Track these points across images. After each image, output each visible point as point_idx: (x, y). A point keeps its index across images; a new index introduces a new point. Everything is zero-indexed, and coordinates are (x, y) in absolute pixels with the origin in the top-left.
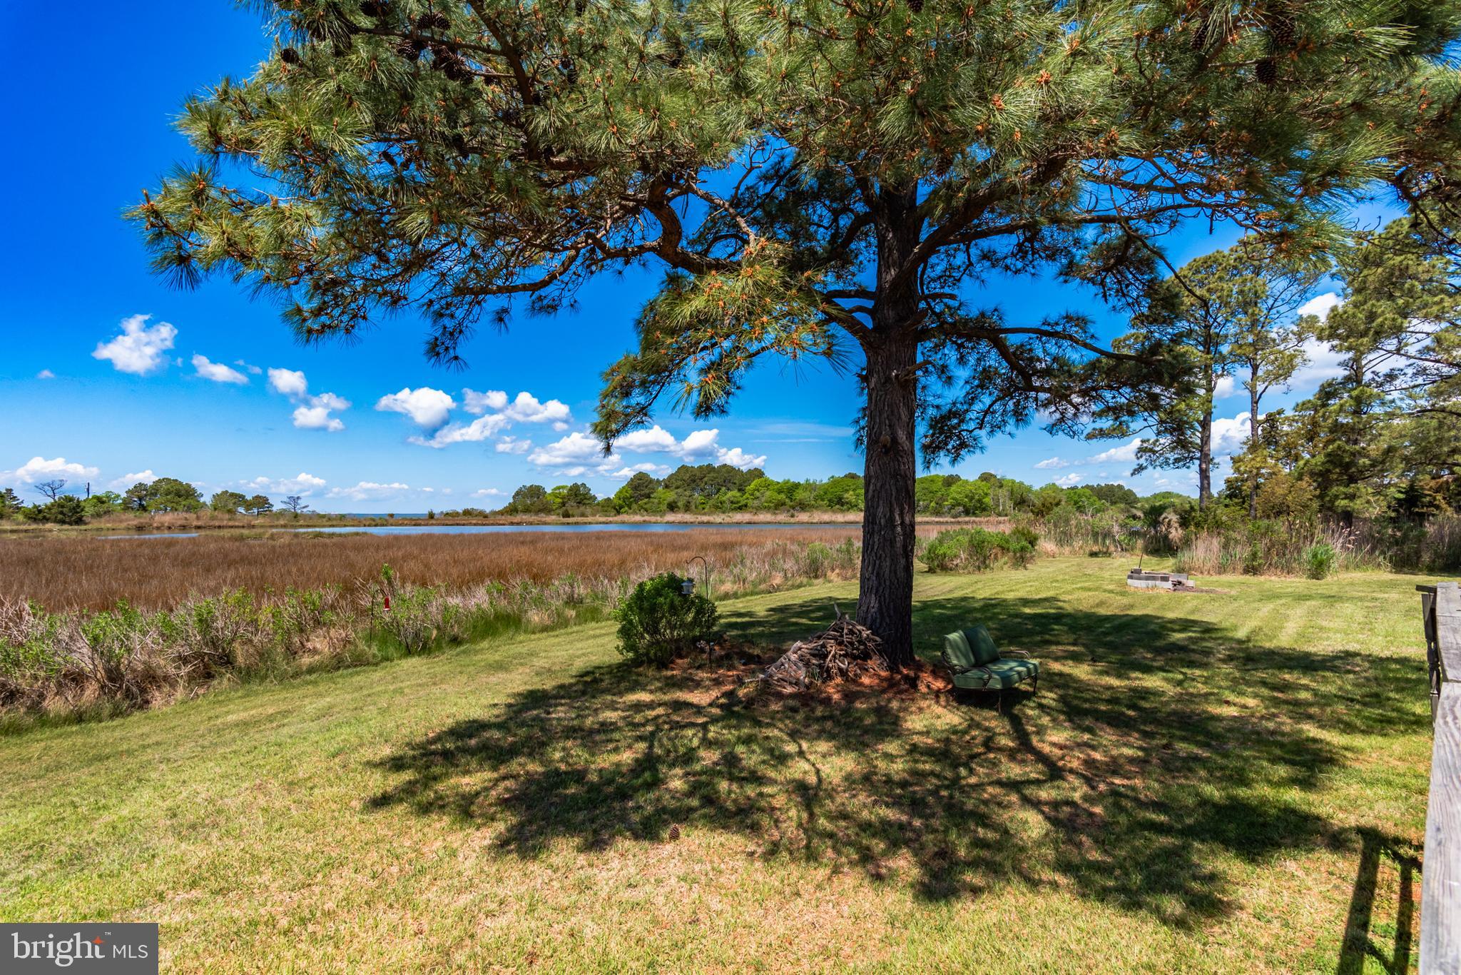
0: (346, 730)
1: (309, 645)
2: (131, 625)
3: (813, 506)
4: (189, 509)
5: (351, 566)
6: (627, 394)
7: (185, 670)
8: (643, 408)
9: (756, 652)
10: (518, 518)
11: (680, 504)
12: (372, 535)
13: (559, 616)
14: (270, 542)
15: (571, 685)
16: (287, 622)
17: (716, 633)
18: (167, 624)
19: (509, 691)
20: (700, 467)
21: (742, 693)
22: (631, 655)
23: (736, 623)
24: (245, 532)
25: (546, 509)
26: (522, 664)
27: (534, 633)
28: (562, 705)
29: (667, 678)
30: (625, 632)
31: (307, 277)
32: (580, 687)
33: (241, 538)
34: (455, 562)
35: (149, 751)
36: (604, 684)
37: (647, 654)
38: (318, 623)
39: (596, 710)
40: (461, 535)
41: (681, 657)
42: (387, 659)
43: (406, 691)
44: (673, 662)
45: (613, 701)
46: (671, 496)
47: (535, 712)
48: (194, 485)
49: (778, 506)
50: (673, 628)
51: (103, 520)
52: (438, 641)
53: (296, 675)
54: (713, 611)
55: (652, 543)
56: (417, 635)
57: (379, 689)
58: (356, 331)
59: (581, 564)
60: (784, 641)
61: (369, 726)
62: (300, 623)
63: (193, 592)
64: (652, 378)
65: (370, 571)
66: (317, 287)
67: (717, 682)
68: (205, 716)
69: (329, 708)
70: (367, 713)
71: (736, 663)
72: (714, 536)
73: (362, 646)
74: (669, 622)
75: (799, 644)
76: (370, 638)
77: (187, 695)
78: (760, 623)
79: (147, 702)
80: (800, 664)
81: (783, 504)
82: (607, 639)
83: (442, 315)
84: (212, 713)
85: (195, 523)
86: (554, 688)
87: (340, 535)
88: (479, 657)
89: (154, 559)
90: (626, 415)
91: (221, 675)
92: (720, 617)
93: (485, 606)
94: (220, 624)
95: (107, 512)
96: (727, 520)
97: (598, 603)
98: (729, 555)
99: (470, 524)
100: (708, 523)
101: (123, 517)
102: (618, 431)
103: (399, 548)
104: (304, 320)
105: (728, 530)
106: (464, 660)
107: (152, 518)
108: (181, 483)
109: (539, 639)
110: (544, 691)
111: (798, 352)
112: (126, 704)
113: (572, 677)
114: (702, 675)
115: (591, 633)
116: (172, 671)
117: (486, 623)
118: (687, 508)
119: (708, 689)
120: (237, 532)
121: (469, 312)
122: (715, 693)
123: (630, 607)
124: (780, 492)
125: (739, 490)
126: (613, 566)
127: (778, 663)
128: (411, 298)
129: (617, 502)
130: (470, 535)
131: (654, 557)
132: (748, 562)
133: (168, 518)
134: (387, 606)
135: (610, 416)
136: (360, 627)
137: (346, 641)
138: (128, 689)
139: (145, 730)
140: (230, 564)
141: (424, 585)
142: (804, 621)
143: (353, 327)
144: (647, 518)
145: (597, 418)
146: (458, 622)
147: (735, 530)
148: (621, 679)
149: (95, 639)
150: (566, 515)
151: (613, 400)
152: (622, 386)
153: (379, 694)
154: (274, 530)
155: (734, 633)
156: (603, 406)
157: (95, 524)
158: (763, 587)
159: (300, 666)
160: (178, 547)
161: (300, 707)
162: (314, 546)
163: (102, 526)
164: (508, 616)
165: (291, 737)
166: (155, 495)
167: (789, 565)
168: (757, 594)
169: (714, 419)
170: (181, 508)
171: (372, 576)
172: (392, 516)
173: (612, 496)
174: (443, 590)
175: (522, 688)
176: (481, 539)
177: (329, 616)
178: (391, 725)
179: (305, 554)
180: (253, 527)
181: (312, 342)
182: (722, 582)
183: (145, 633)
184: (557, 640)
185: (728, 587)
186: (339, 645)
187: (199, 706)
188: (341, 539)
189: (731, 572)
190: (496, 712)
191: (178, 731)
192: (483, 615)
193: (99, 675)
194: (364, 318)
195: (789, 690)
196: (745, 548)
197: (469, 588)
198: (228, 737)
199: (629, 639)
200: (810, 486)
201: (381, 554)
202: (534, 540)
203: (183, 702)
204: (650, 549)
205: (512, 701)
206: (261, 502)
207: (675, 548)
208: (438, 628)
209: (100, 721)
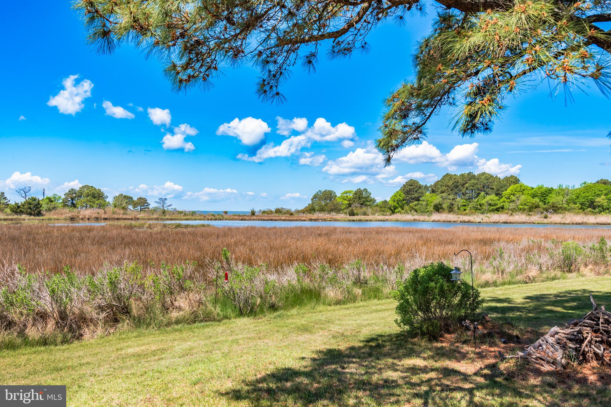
0: (201, 366)
1: (176, 304)
2: (72, 284)
3: (565, 209)
4: (100, 206)
5: (200, 249)
6: (405, 117)
7: (103, 315)
8: (418, 127)
9: (515, 333)
10: (316, 215)
11: (444, 206)
12: (213, 227)
13: (349, 293)
14: (149, 230)
15: (360, 348)
16: (162, 287)
17: (479, 314)
18: (92, 283)
19: (313, 348)
20: (462, 175)
21: (503, 366)
22: (407, 327)
23: (496, 307)
24: (134, 223)
25: (336, 209)
26: (321, 329)
27: (330, 305)
28: (353, 363)
29: (437, 349)
30: (403, 309)
31: (180, 41)
32: (367, 350)
33: (131, 227)
34: (271, 248)
35: (84, 368)
36: (386, 349)
37: (421, 328)
38: (182, 289)
39: (380, 369)
40: (275, 228)
41: (449, 332)
42: (226, 317)
43: (241, 342)
44: (442, 336)
45: (393, 364)
46: (437, 199)
47: (333, 367)
48: (103, 190)
49: (532, 209)
50: (442, 308)
51: (52, 213)
52: (261, 306)
53: (168, 324)
54: (477, 295)
55: (422, 237)
56: (246, 301)
57: (222, 339)
58: (210, 79)
59: (365, 253)
60: (541, 325)
61: (216, 365)
62: (170, 288)
63: (106, 263)
64: (426, 102)
65: (214, 253)
66: (186, 48)
67: (481, 356)
68: (114, 348)
69: (190, 349)
70: (215, 356)
71: (497, 341)
72: (475, 233)
73: (210, 307)
74: (438, 303)
75: (555, 329)
76: (215, 302)
77: (104, 333)
78: (518, 309)
79: (82, 335)
80: (557, 347)
81: (537, 207)
82: (387, 314)
83: (268, 62)
84: (119, 346)
85: (104, 216)
86: (348, 349)
87: (192, 226)
88: (290, 321)
89: (82, 239)
90: (404, 133)
91: (123, 321)
92: (483, 301)
93: (294, 282)
94: (122, 286)
95: (54, 208)
96: (486, 219)
97: (379, 284)
98: (488, 249)
99: (280, 220)
100: (469, 222)
101: (63, 211)
102: (397, 146)
103: (232, 237)
104: (178, 73)
105: (486, 228)
106: (279, 321)
107: (79, 212)
108: (95, 189)
109: (334, 310)
110: (339, 351)
111: (568, 74)
112: (70, 336)
113: (361, 341)
114: (466, 348)
115: (374, 308)
116: (95, 316)
117: (295, 295)
118: (451, 209)
119: (473, 361)
120: (128, 222)
121: (287, 58)
122: (479, 364)
123: (406, 288)
124: (534, 196)
125: (497, 194)
126: (390, 256)
127: (537, 343)
128: (247, 51)
129: (391, 203)
130: (280, 228)
131: (424, 249)
132: (506, 256)
133: (87, 212)
134: (227, 279)
135: (392, 134)
136: (208, 292)
137: (200, 303)
138: (71, 326)
139: (81, 353)
140: (127, 245)
141: (250, 264)
142: (559, 309)
143: (208, 75)
144: (417, 217)
145: (380, 136)
146: (275, 293)
147: (493, 228)
148: (400, 346)
149: (53, 291)
150: (352, 214)
151: (394, 121)
152: (401, 110)
153: (222, 342)
154: (151, 222)
155: (494, 315)
156: (386, 126)
157: (47, 215)
158: (519, 278)
159: (170, 318)
160: (95, 232)
161: (172, 347)
162: (177, 234)
163: (52, 217)
164: (311, 291)
165: (167, 367)
166: (80, 196)
167: (544, 259)
168: (514, 283)
169: (478, 135)
170: (95, 205)
171: (216, 256)
172: (226, 213)
173: (388, 199)
174: (264, 268)
175: (324, 347)
176: (289, 231)
177: (188, 283)
178: (231, 365)
179: (171, 240)
180: (138, 219)
181: (183, 89)
182: (483, 272)
183: (80, 289)
184: (347, 312)
185: (489, 276)
186: (196, 305)
187: (111, 340)
188: (193, 229)
189: (491, 264)
190: (304, 363)
191: (99, 356)
192: (293, 289)
193: (55, 315)
194: (215, 68)
195: (547, 368)
196: (502, 244)
197: (282, 268)
198: (129, 364)
199: (405, 315)
200: (563, 192)
201: (220, 240)
202: (329, 233)
203: (102, 337)
204: (420, 242)
205: (316, 356)
206: (142, 203)
207: (441, 243)
208: (261, 297)
209: (56, 345)
